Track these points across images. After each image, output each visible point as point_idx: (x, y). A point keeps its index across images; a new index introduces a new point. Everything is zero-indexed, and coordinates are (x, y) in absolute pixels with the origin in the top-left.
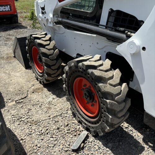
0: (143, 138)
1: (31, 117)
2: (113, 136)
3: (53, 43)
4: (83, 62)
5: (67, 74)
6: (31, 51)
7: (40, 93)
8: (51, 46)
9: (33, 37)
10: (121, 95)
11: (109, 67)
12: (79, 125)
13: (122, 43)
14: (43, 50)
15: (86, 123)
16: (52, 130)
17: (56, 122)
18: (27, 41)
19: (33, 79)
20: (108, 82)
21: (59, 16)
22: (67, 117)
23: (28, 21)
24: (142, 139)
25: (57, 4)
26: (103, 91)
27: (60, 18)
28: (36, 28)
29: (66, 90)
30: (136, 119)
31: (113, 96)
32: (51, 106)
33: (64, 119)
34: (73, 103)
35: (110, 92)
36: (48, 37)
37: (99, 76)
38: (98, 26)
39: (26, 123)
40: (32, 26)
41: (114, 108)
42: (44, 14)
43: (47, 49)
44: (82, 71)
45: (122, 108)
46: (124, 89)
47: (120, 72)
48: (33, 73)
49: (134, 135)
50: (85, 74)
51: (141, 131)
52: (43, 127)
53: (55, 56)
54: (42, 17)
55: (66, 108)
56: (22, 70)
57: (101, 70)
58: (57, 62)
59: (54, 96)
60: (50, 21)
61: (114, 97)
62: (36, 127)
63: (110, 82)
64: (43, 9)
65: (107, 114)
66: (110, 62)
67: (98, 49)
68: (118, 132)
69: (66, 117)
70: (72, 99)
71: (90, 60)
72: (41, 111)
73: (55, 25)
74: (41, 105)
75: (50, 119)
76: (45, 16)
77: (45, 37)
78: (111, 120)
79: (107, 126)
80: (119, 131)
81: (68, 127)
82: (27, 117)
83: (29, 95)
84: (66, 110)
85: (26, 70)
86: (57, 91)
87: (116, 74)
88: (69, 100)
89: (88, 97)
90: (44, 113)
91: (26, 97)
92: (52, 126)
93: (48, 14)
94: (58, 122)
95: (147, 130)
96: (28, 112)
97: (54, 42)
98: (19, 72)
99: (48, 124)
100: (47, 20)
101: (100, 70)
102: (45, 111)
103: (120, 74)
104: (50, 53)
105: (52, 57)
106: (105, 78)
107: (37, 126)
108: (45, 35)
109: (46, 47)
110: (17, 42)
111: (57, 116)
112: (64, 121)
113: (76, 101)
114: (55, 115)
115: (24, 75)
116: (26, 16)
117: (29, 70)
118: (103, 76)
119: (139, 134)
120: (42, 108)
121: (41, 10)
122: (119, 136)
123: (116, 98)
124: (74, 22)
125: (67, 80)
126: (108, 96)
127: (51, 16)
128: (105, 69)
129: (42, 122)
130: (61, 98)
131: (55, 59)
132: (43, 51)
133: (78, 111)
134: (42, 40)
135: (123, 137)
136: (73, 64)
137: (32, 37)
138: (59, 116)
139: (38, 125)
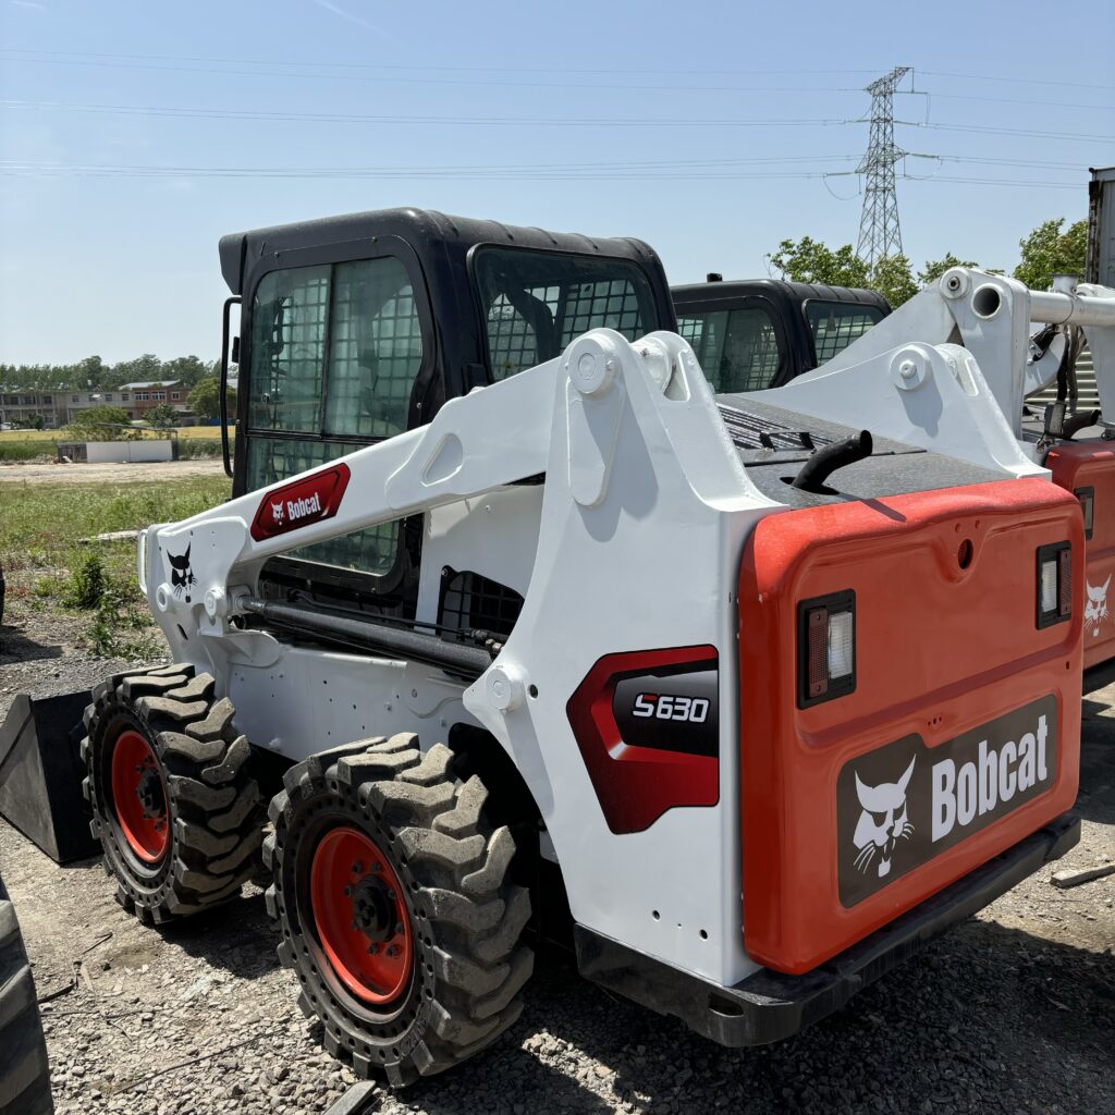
0: (616, 1080)
1: (98, 1069)
2: (487, 1091)
3: (222, 709)
4: (342, 759)
5: (284, 826)
6: (109, 757)
7: (145, 968)
8: (213, 723)
9: (126, 685)
10: (482, 870)
11: (441, 769)
12: (339, 1069)
13: (474, 681)
14: (174, 741)
15: (370, 1041)
16: (208, 1101)
17: (227, 1071)
18: (91, 710)
19: (104, 909)
20: (434, 821)
21: (256, 592)
22: (284, 1050)
23: (65, 616)
24: (610, 1086)
25: (247, 546)
26: (412, 852)
27: (257, 601)
28: (114, 655)
29: (279, 910)
30: (602, 1022)
31: (453, 875)
32: (203, 1015)
33: (269, 1055)
34: (314, 969)
35: (439, 856)
36: (197, 686)
37: (398, 801)
38: (410, 627)
39: (75, 1091)
40: (91, 643)
41: (456, 917)
42: (184, 584)
43: (191, 734)
44: (341, 796)
45: (494, 924)
46: (497, 847)
47: (483, 787)
48: (110, 874)
49: (579, 1076)
50: (354, 808)
51: (613, 1060)
52: (161, 1097)
53: (232, 767)
54: (175, 598)
55: (280, 1014)
56: (38, 874)
57: (409, 781)
58: (238, 796)
59: (222, 975)
60: (211, 612)
61: (457, 875)
62: (129, 1100)
63: (443, 819)
64: (181, 562)
65: (436, 948)
66: (447, 754)
67: (422, 717)
68: (517, 1073)
69: (281, 1046)
70: (306, 950)
71: (370, 749)
72: (153, 1038)
73: (233, 632)
74: (150, 1015)
75: (197, 1062)
76: (189, 593)
77: (184, 684)
78: (451, 972)
79: (440, 1007)
80: (520, 1069)
81: (284, 1083)
82: (80, 1069)
83: (87, 982)
84: (281, 1023)
85: (65, 870)
86: (237, 950)
87: (468, 794)
88: (294, 957)
89: (371, 913)
90: (166, 1047)
91: (66, 991)
92: (206, 1087)
93: (205, 586)
94: (237, 1068)
95: (635, 1048)
96: (85, 1049)
97: (227, 706)
98: (23, 881)
99: (190, 1080)
100: (200, 609)
101: (404, 780)
102: (174, 1037)
103: (483, 794)
104: (209, 756)
105: (216, 771)
106: (421, 805)
107: (131, 1096)
108: (184, 677)
109: (190, 727)
110: (25, 724)
111: (232, 1049)
112: (267, 1063)
113: (323, 952)
114: (224, 1046)
115: (54, 896)
116: (45, 585)
117: (83, 871)
118: (414, 799)
119: (604, 1070)
120: (157, 1026)
121: (168, 568)
122: (514, 1087)
123: (465, 878)
124: (315, 615)
125: (280, 859)
126: (436, 873)
127: (218, 591)
128: (423, 777)
129: (155, 1080)
130: (256, 977)
131: (229, 784)
132: (173, 746)
133: (323, 986)
134: (172, 697)
135: (535, 1087)
136: (306, 775)
137: (121, 687)
138: (241, 1049)
139: (139, 1093)
